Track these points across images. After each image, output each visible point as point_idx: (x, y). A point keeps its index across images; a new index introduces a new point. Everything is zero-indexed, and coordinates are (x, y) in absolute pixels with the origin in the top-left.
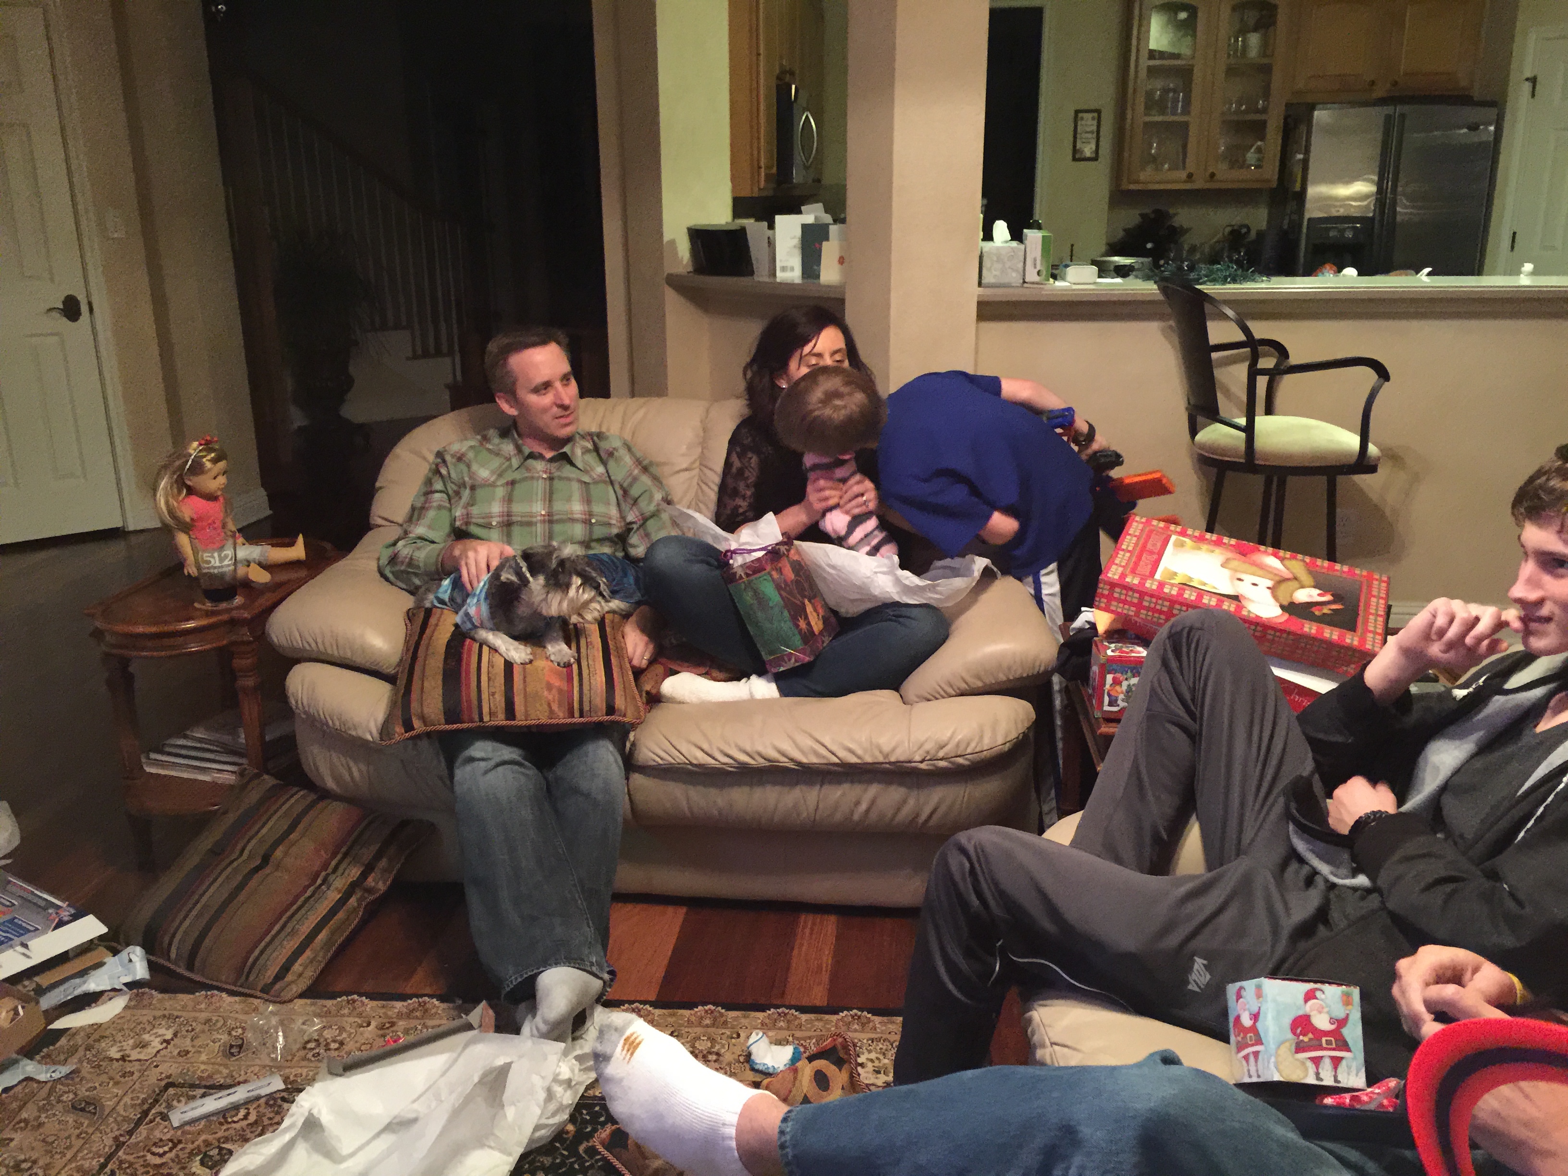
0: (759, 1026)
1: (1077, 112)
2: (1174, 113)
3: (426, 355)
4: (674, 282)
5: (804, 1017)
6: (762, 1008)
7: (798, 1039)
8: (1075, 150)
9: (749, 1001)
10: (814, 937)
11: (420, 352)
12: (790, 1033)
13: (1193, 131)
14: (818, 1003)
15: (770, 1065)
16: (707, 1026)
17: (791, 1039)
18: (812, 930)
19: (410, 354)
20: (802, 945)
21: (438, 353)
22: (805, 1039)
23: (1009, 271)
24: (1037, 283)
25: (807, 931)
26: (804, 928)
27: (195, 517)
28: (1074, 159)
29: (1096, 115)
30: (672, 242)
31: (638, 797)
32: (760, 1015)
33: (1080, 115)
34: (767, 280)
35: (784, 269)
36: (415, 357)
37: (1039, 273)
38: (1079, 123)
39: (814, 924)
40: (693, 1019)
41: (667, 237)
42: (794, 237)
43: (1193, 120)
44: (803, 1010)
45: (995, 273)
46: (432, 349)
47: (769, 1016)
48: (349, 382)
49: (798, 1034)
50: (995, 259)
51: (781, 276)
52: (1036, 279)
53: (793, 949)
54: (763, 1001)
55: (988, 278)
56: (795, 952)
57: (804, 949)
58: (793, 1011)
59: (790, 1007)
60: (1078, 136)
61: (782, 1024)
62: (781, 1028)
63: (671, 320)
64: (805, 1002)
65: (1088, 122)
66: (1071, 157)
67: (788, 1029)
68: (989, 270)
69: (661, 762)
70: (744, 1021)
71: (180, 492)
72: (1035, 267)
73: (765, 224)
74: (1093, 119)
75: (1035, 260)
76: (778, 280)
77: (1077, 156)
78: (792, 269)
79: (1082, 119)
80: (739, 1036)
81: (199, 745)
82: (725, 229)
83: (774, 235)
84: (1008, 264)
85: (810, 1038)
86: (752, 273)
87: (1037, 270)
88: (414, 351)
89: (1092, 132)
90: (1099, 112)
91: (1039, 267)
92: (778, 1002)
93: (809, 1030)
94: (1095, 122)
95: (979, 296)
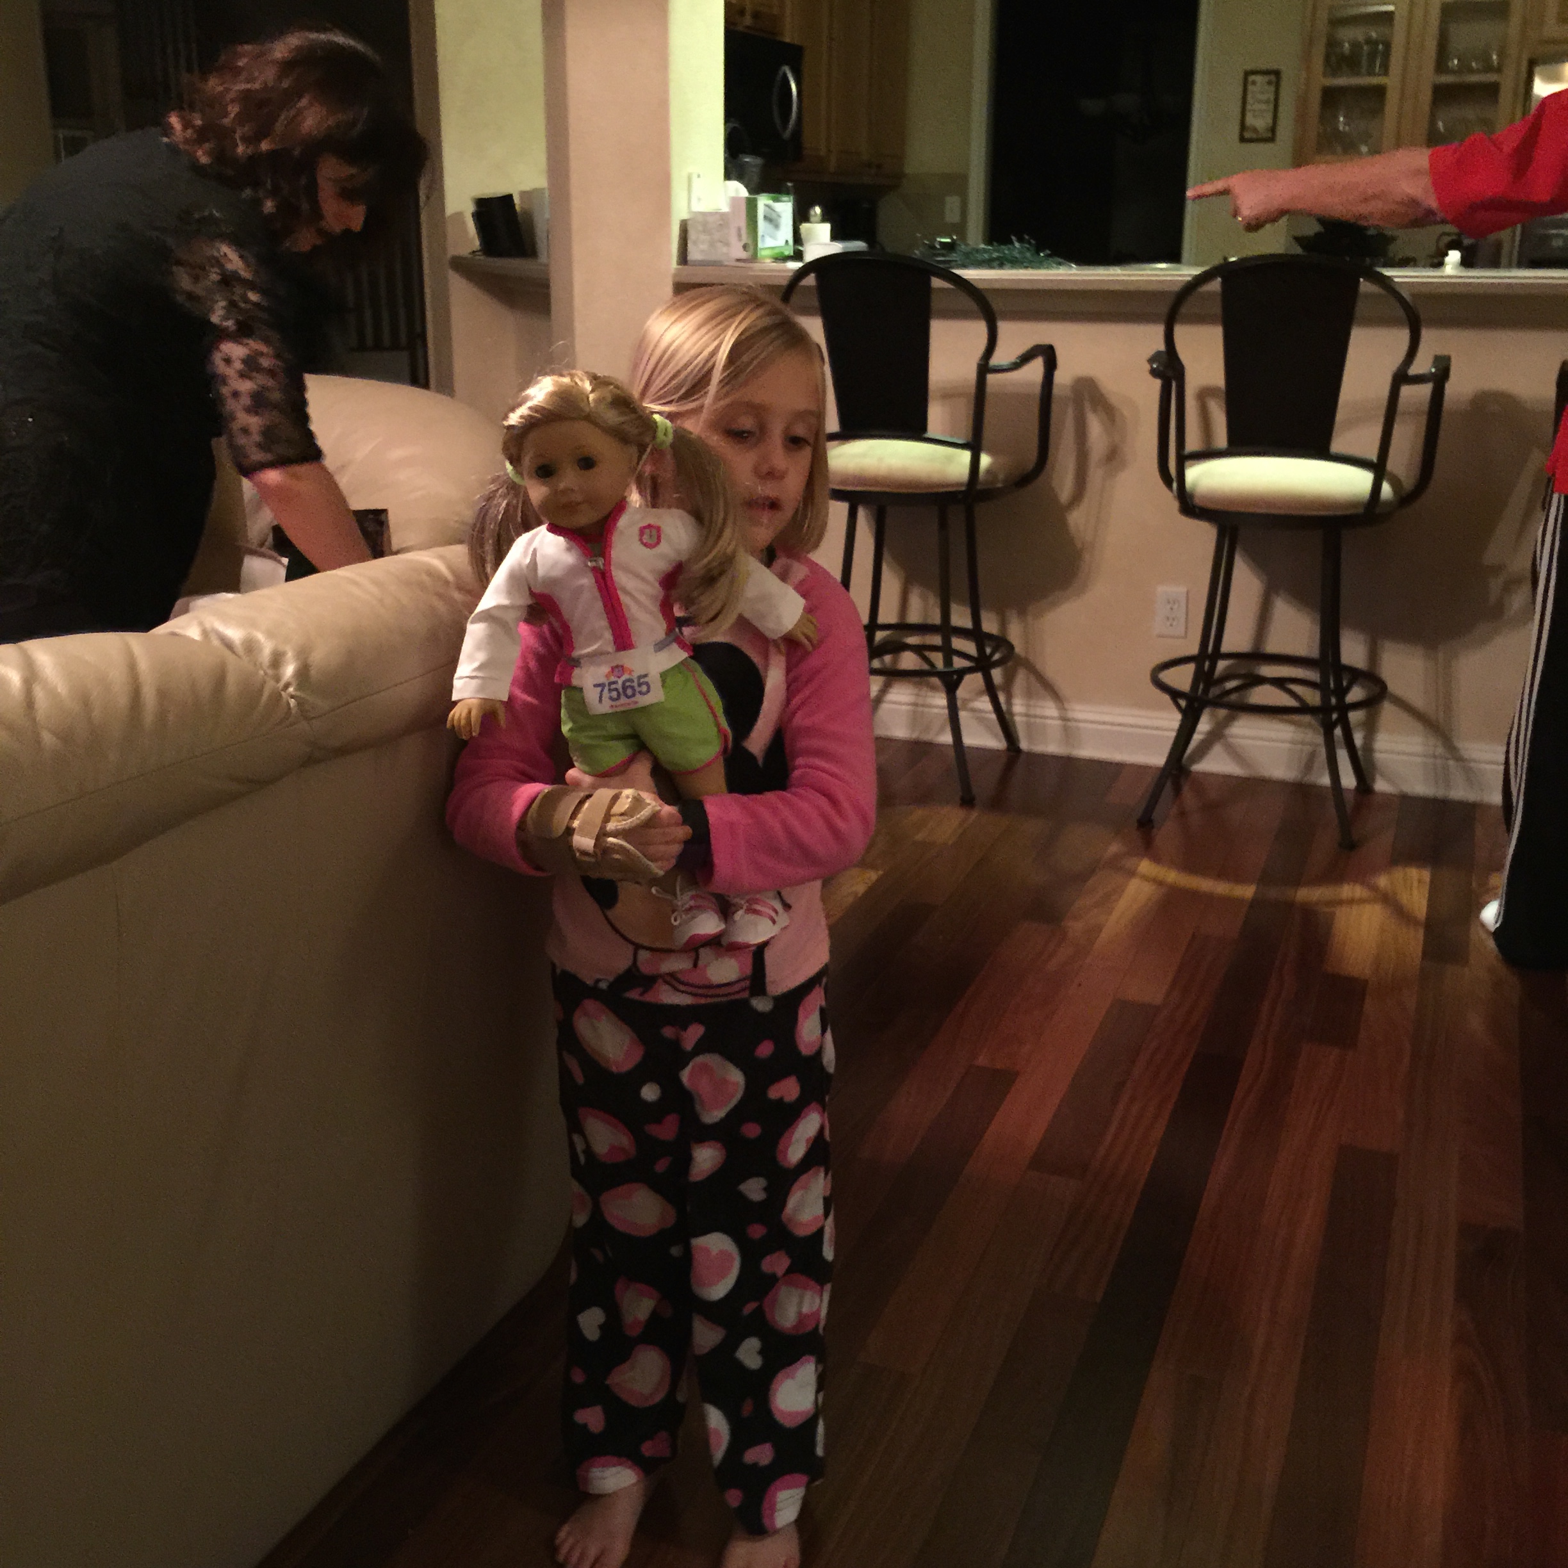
1: (1247, 74)
2: (1371, 73)
8: (1243, 126)
13: (1392, 98)
23: (719, 245)
24: (743, 261)
28: (1243, 139)
29: (1273, 78)
30: (457, 216)
33: (1252, 78)
37: (745, 247)
38: (1250, 88)
43: (1391, 81)
45: (701, 246)
50: (700, 228)
52: (743, 255)
55: (694, 254)
60: (1249, 107)
65: (1260, 87)
66: (1236, 136)
68: (695, 243)
72: (741, 240)
74: (1269, 83)
75: (739, 229)
77: (1247, 135)
79: (1254, 83)
84: (716, 236)
86: (533, 255)
87: (742, 244)
89: (1267, 102)
90: (1277, 73)
91: (744, 240)
94: (1272, 88)
95: (675, 275)
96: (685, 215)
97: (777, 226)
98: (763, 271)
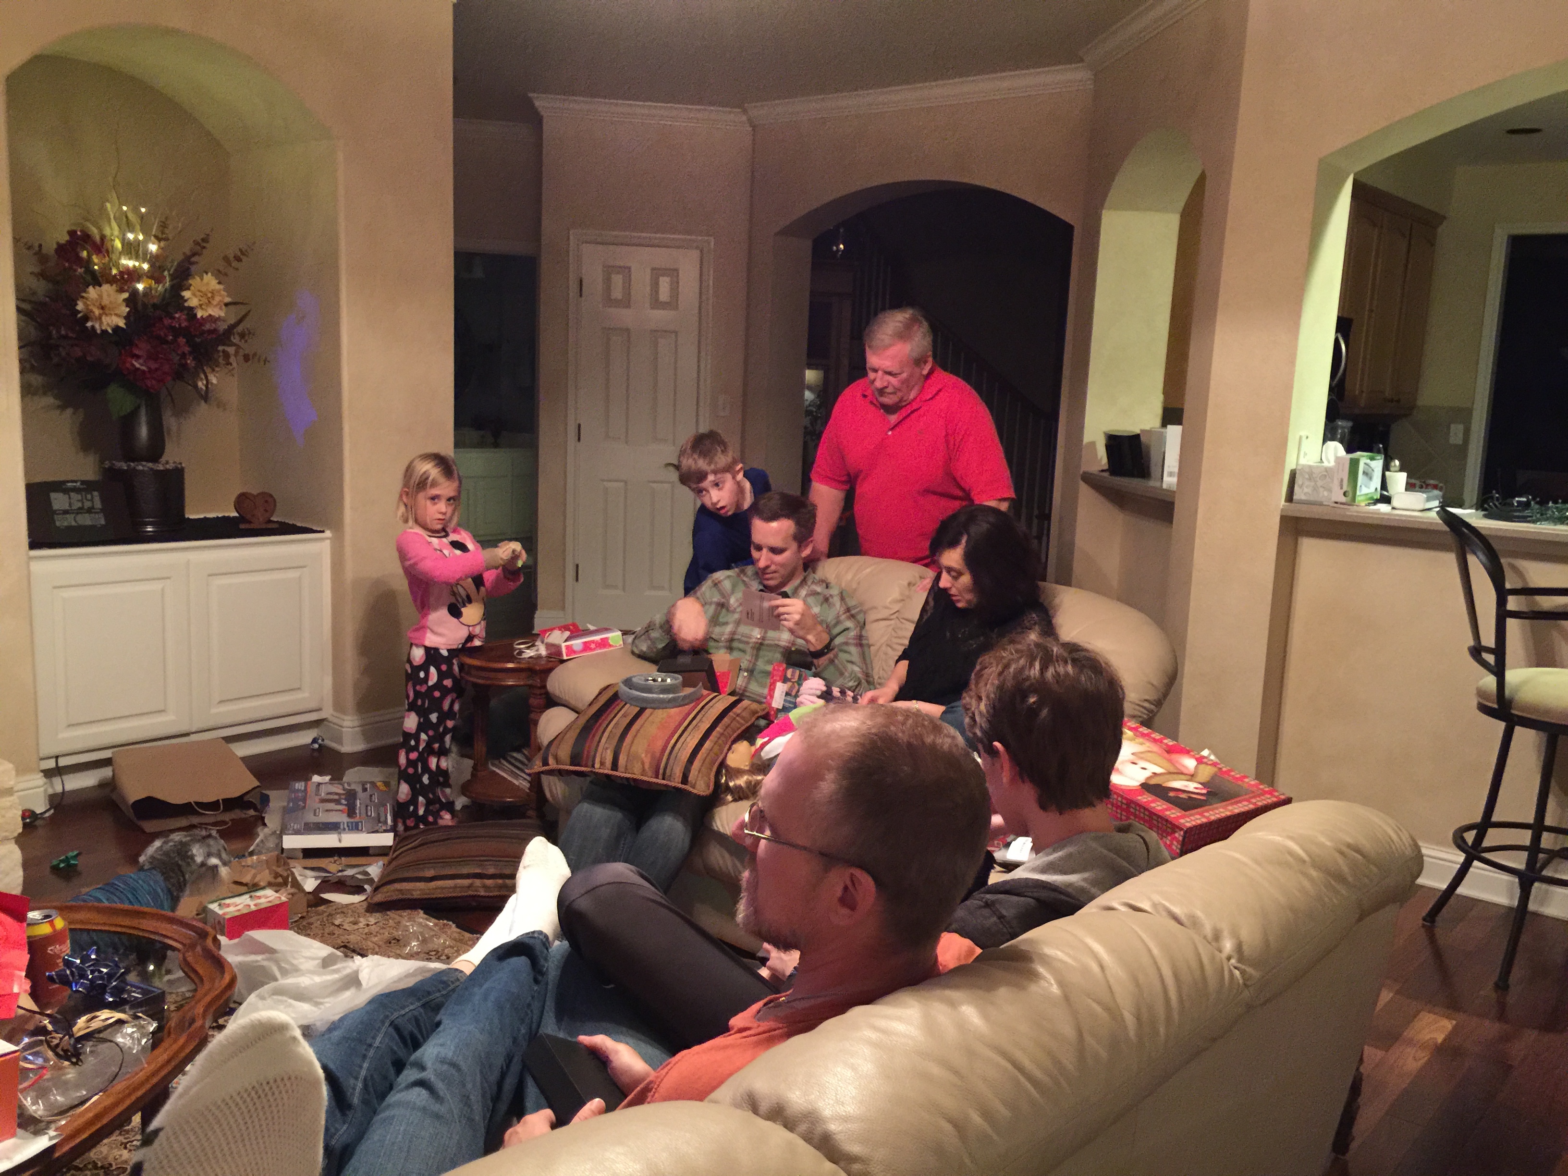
4: (1088, 479)
23: (1321, 490)
24: (1342, 503)
30: (1093, 444)
34: (1156, 484)
35: (1167, 475)
37: (1345, 494)
41: (1087, 438)
45: (1306, 490)
50: (1307, 476)
51: (1167, 480)
52: (1343, 499)
55: (1298, 495)
63: (1081, 508)
68: (1301, 486)
72: (1341, 488)
75: (1342, 480)
76: (1165, 486)
83: (1168, 441)
84: (1320, 483)
86: (1147, 476)
87: (1342, 491)
91: (1345, 488)
95: (1282, 510)
96: (1294, 467)
97: (1371, 478)
98: (1357, 512)
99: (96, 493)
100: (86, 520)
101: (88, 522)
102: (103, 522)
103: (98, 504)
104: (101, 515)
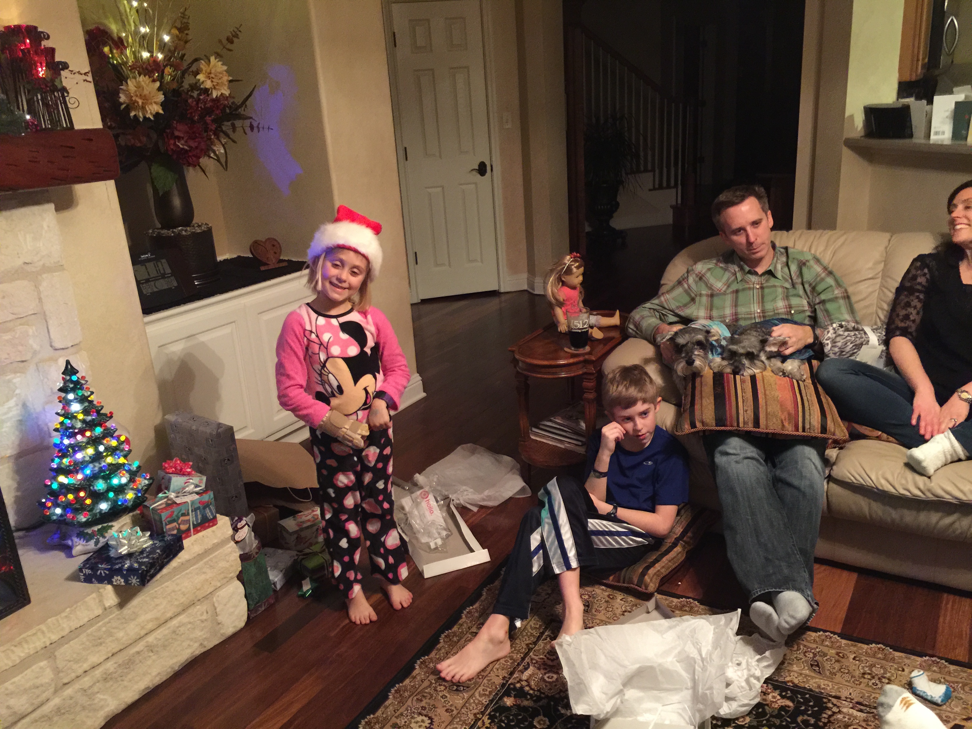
0: (918, 666)
3: (661, 187)
4: (851, 144)
5: (952, 668)
6: (921, 655)
7: (948, 681)
9: (909, 647)
10: (954, 612)
11: (657, 186)
12: (943, 676)
14: (961, 658)
15: (929, 694)
16: (879, 658)
17: (943, 680)
18: (953, 606)
19: (652, 187)
20: (945, 616)
21: (668, 187)
22: (953, 682)
25: (949, 606)
26: (947, 603)
27: (565, 299)
30: (852, 117)
31: (833, 500)
32: (919, 659)
34: (923, 141)
35: (937, 133)
36: (654, 189)
39: (954, 602)
40: (869, 651)
41: (848, 112)
42: (947, 111)
44: (952, 662)
46: (665, 185)
47: (925, 661)
48: (617, 205)
49: (948, 678)
51: (933, 138)
53: (939, 617)
54: (918, 649)
56: (941, 620)
57: (948, 618)
58: (943, 661)
59: (941, 658)
61: (935, 668)
62: (934, 671)
63: (845, 170)
64: (951, 656)
67: (940, 673)
69: (855, 481)
70: (907, 661)
71: (559, 284)
73: (924, 102)
76: (931, 142)
78: (943, 133)
80: (903, 670)
81: (558, 427)
82: (892, 107)
83: (932, 109)
85: (957, 682)
86: (911, 136)
88: (654, 186)
92: (930, 652)
93: (955, 677)
99: (164, 261)
100: (162, 285)
101: (165, 287)
102: (175, 284)
103: (168, 271)
104: (173, 278)
